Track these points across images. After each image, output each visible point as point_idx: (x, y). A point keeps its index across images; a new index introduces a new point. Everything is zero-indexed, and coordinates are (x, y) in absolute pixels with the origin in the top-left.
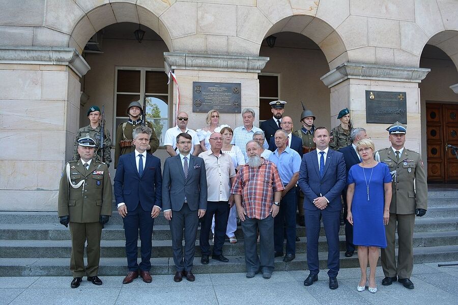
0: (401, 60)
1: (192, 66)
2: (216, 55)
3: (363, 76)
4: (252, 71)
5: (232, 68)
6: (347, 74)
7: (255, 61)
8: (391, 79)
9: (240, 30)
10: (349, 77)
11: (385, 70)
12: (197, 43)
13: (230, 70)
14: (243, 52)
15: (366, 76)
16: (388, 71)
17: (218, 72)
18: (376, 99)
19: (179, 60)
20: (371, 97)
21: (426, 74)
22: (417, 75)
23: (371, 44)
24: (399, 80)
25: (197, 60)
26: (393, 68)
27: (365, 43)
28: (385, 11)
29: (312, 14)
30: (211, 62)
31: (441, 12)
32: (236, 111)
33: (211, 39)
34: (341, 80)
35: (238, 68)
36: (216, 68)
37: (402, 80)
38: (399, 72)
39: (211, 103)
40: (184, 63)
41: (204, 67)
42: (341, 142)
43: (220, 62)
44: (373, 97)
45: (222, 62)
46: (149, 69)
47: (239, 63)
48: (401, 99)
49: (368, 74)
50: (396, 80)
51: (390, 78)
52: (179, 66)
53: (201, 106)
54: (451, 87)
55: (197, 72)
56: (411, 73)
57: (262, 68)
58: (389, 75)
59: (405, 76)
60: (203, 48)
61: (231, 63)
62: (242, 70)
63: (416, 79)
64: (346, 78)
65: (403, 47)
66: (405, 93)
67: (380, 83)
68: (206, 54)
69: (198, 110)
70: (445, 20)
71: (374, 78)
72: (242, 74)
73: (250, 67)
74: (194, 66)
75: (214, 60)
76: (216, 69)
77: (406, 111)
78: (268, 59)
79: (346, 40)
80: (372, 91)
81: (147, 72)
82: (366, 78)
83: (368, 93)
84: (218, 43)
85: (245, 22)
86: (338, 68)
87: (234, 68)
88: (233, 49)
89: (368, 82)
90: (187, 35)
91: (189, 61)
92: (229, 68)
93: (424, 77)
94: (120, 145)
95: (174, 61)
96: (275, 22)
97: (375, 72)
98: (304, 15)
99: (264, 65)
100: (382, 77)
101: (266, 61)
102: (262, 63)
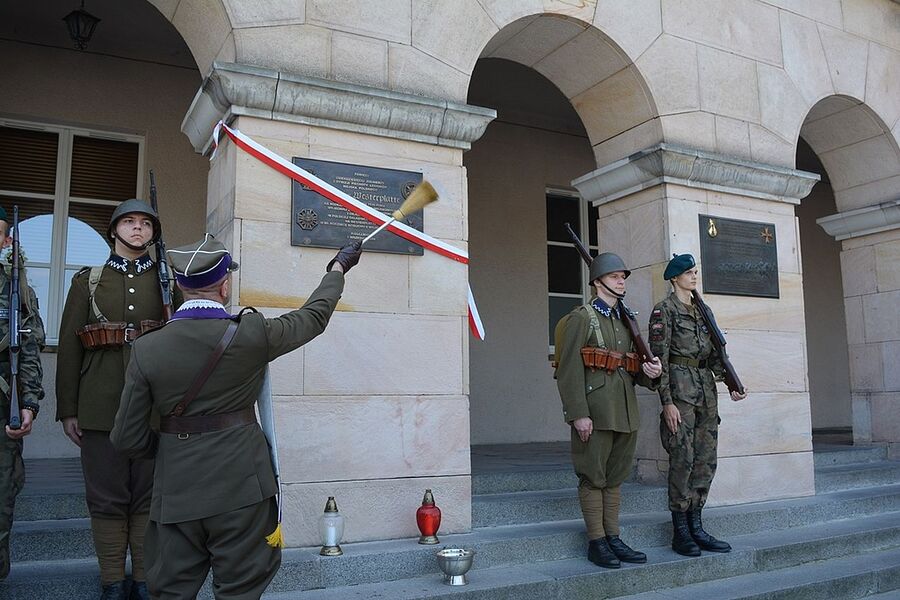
0: (762, 150)
1: (291, 113)
2: (361, 88)
3: (693, 180)
4: (450, 143)
5: (399, 128)
6: (662, 170)
7: (462, 116)
8: (747, 193)
9: (419, 31)
10: (667, 179)
11: (738, 169)
12: (305, 49)
13: (393, 134)
14: (427, 89)
15: (701, 181)
16: (743, 172)
17: (362, 137)
18: (720, 236)
19: (258, 90)
20: (710, 232)
21: (811, 186)
22: (795, 186)
23: (707, 105)
24: (760, 195)
25: (308, 96)
26: (753, 165)
27: (695, 103)
28: (729, 35)
29: (584, 16)
30: (346, 105)
31: (827, 52)
32: (411, 251)
33: (343, 43)
34: (640, 188)
35: (415, 132)
36: (356, 125)
37: (768, 196)
38: (765, 177)
39: (343, 221)
40: (270, 100)
41: (326, 118)
42: (683, 336)
43: (373, 110)
44: (715, 232)
45: (376, 108)
46: (85, 132)
47: (420, 118)
48: (767, 240)
49: (703, 176)
50: (755, 194)
51: (744, 188)
52: (254, 107)
53: (317, 230)
54: (818, 221)
55: (303, 131)
56: (784, 180)
57: (478, 137)
58: (744, 183)
59: (774, 187)
60: (323, 66)
61: (399, 114)
62: (425, 138)
63: (793, 196)
64: (657, 181)
65: (765, 122)
66: (773, 226)
67: (726, 199)
68: (331, 83)
69: (308, 240)
70: (834, 73)
71: (715, 187)
72: (423, 150)
73: (447, 132)
74: (299, 114)
75: (356, 100)
76: (356, 128)
77: (776, 268)
78: (494, 114)
79: (657, 90)
80: (713, 218)
81: (77, 139)
82: (698, 185)
83: (704, 220)
84: (361, 57)
85: (432, 11)
86: (636, 157)
87: (403, 131)
88: (401, 78)
89: (702, 196)
90: (277, 23)
91: (286, 97)
92: (392, 129)
93: (806, 193)
94: (80, 340)
95: (243, 92)
96: (503, 24)
97: (718, 171)
98: (566, 17)
99: (483, 130)
100: (730, 186)
101: (489, 121)
102: (476, 122)
